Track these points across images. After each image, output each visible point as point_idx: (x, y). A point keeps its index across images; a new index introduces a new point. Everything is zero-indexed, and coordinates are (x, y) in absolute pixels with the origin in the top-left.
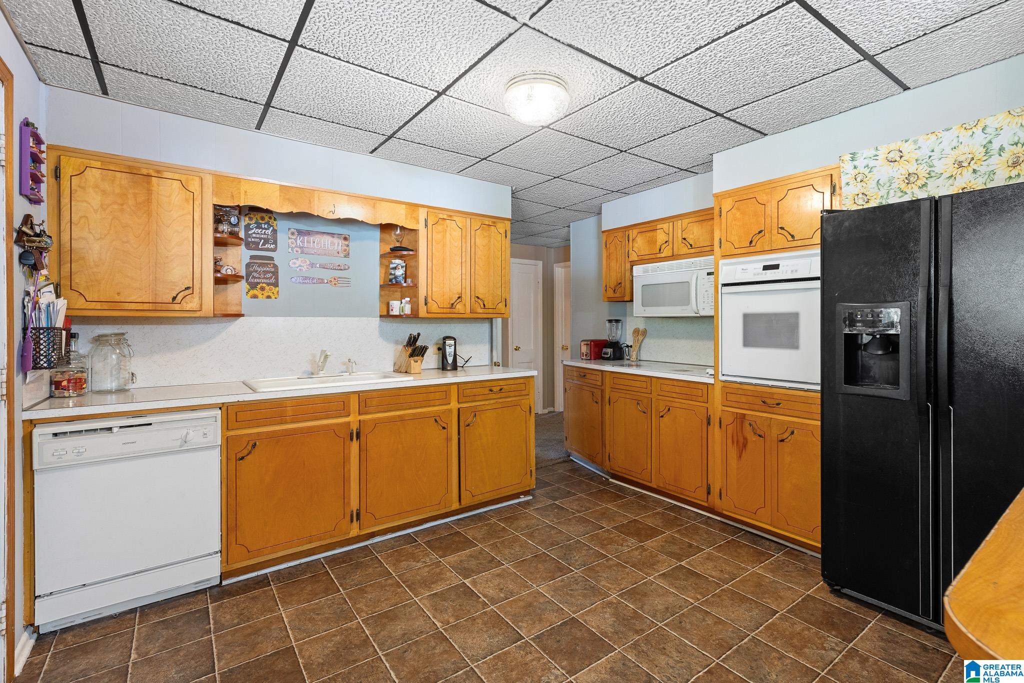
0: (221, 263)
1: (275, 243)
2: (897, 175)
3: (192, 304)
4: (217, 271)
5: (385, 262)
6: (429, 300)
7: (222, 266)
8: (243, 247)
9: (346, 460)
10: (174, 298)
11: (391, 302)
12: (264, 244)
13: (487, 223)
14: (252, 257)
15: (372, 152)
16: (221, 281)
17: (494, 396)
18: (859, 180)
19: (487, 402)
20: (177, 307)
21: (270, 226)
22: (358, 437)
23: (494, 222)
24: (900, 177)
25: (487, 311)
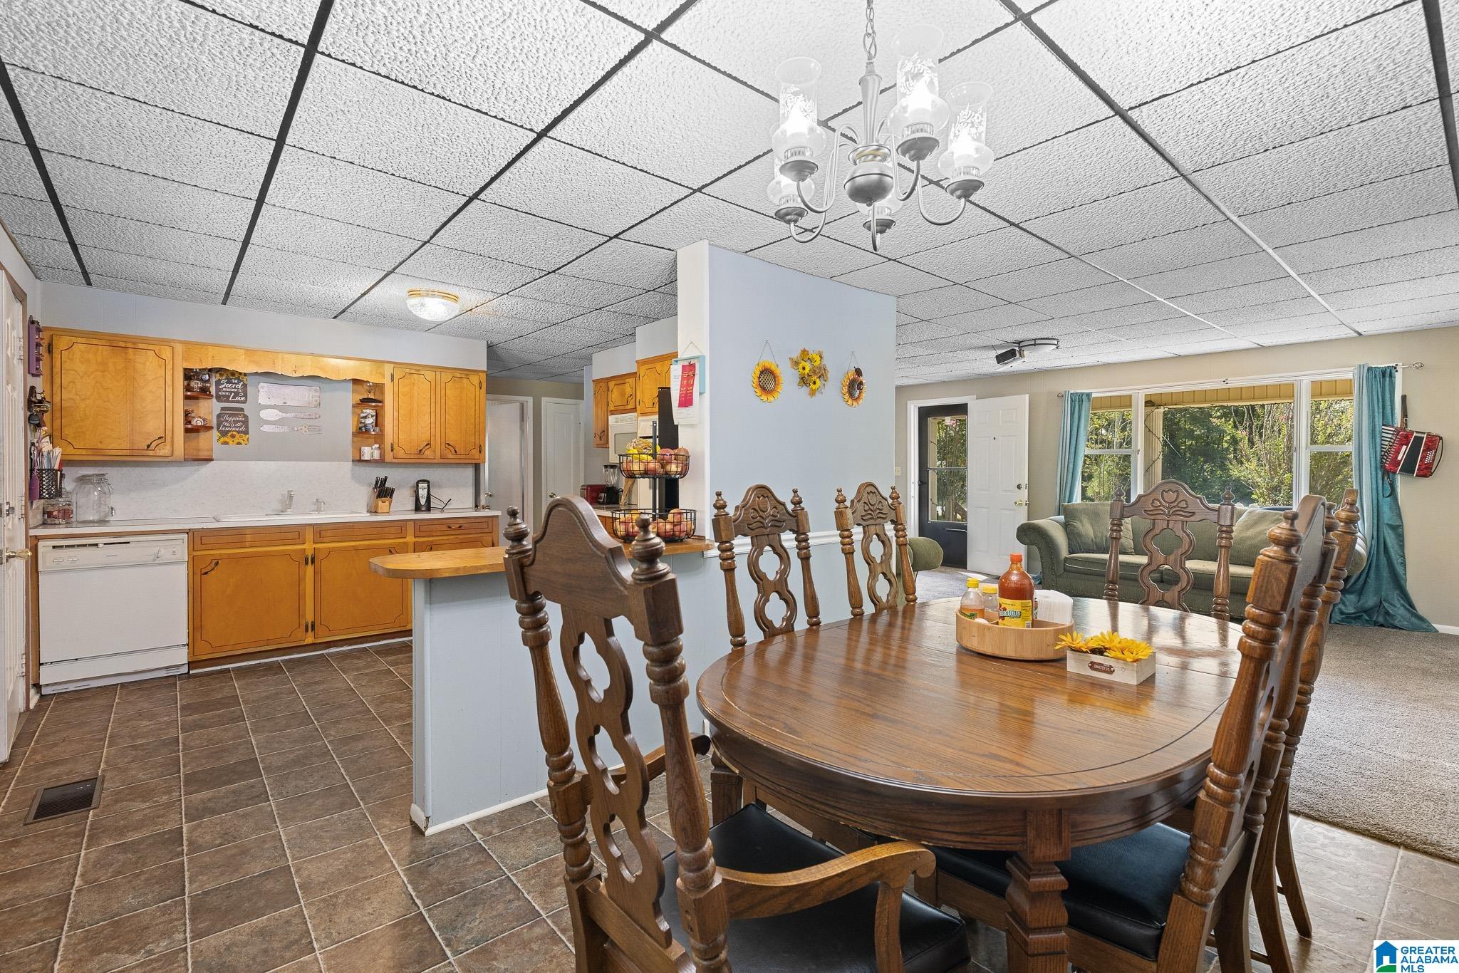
0: (193, 415)
1: (245, 395)
3: (164, 450)
4: (187, 421)
5: (358, 411)
6: (396, 446)
7: (194, 417)
8: (214, 400)
9: (301, 580)
10: (149, 446)
11: (363, 448)
12: (234, 397)
13: (459, 375)
14: (223, 409)
15: (335, 317)
16: (191, 431)
17: (453, 532)
19: (445, 538)
20: (151, 453)
21: (240, 381)
22: (313, 562)
23: (467, 375)
25: (459, 457)
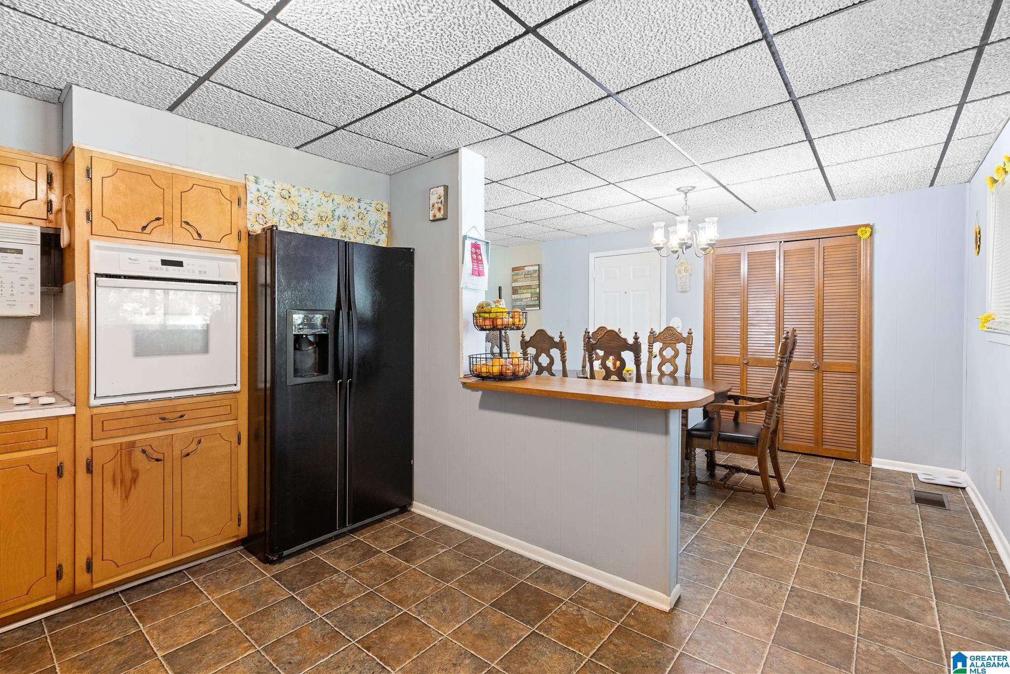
2: (285, 209)
18: (260, 202)
24: (287, 212)
